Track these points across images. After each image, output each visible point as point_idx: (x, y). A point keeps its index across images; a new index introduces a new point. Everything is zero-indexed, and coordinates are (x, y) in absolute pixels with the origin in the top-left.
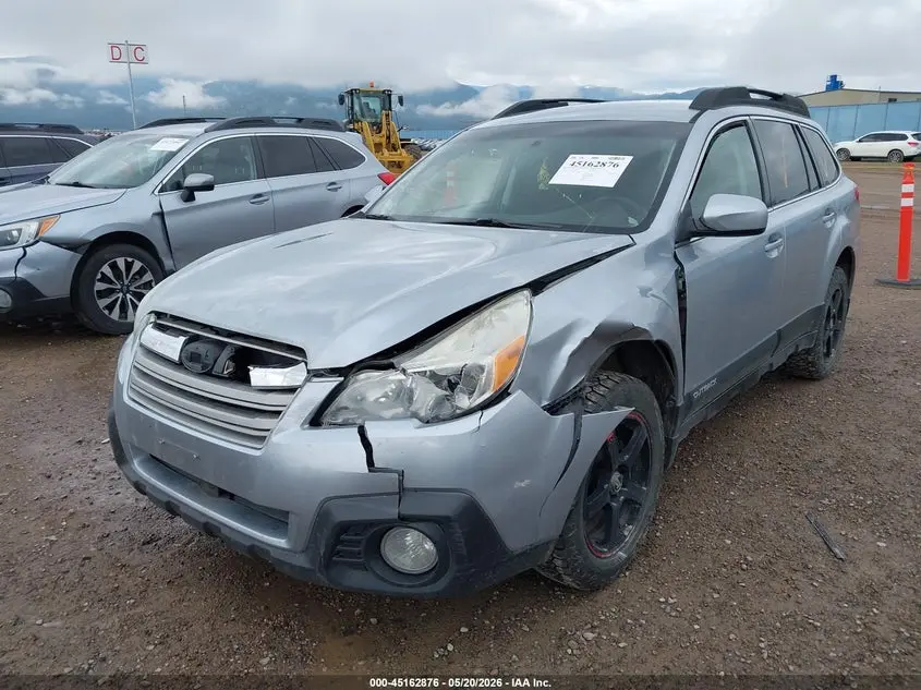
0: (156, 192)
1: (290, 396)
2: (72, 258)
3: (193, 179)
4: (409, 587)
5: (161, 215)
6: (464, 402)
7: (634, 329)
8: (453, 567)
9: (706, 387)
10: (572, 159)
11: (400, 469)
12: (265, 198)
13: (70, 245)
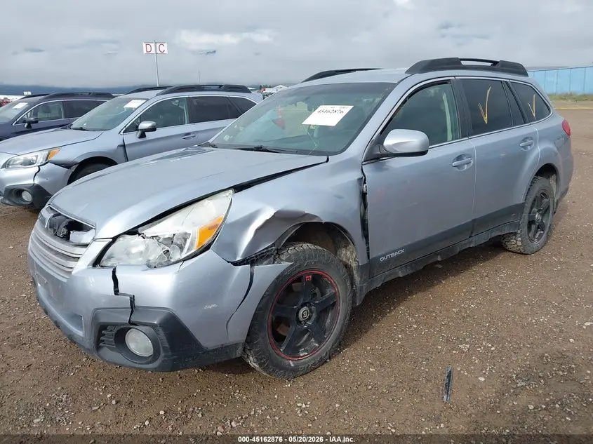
0: (122, 133)
1: (84, 249)
2: (67, 172)
3: (145, 125)
4: (139, 364)
5: (124, 146)
6: (177, 255)
7: (305, 215)
8: (162, 354)
9: (393, 255)
10: (322, 108)
11: (132, 294)
12: (192, 135)
13: (67, 165)
